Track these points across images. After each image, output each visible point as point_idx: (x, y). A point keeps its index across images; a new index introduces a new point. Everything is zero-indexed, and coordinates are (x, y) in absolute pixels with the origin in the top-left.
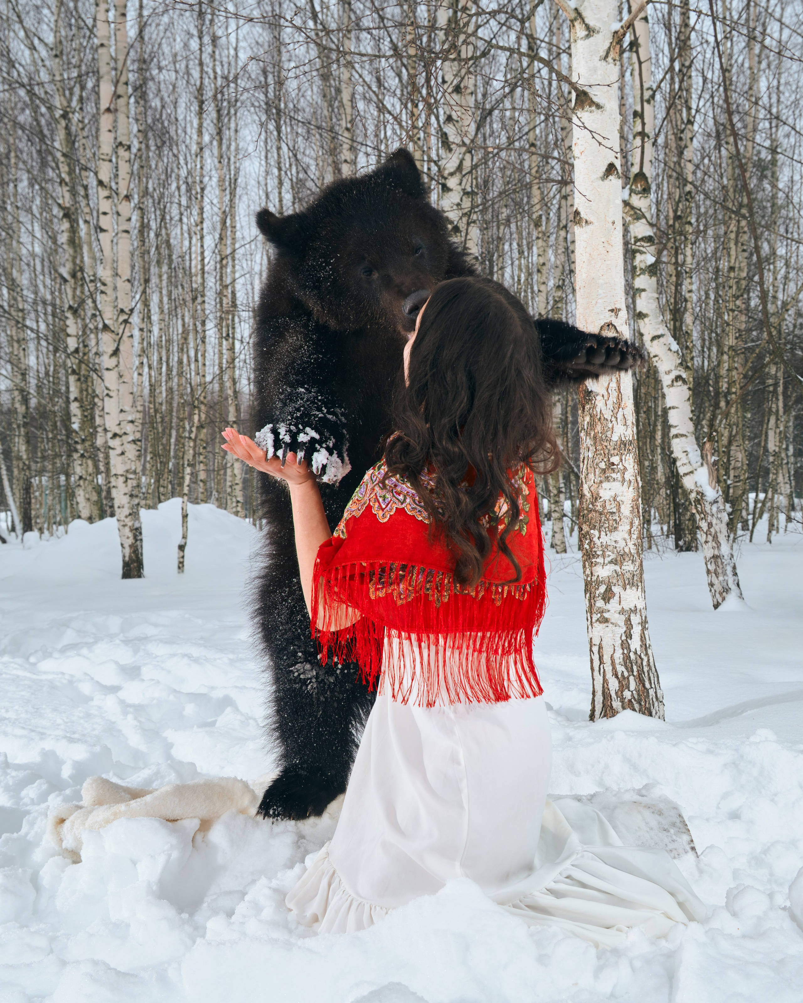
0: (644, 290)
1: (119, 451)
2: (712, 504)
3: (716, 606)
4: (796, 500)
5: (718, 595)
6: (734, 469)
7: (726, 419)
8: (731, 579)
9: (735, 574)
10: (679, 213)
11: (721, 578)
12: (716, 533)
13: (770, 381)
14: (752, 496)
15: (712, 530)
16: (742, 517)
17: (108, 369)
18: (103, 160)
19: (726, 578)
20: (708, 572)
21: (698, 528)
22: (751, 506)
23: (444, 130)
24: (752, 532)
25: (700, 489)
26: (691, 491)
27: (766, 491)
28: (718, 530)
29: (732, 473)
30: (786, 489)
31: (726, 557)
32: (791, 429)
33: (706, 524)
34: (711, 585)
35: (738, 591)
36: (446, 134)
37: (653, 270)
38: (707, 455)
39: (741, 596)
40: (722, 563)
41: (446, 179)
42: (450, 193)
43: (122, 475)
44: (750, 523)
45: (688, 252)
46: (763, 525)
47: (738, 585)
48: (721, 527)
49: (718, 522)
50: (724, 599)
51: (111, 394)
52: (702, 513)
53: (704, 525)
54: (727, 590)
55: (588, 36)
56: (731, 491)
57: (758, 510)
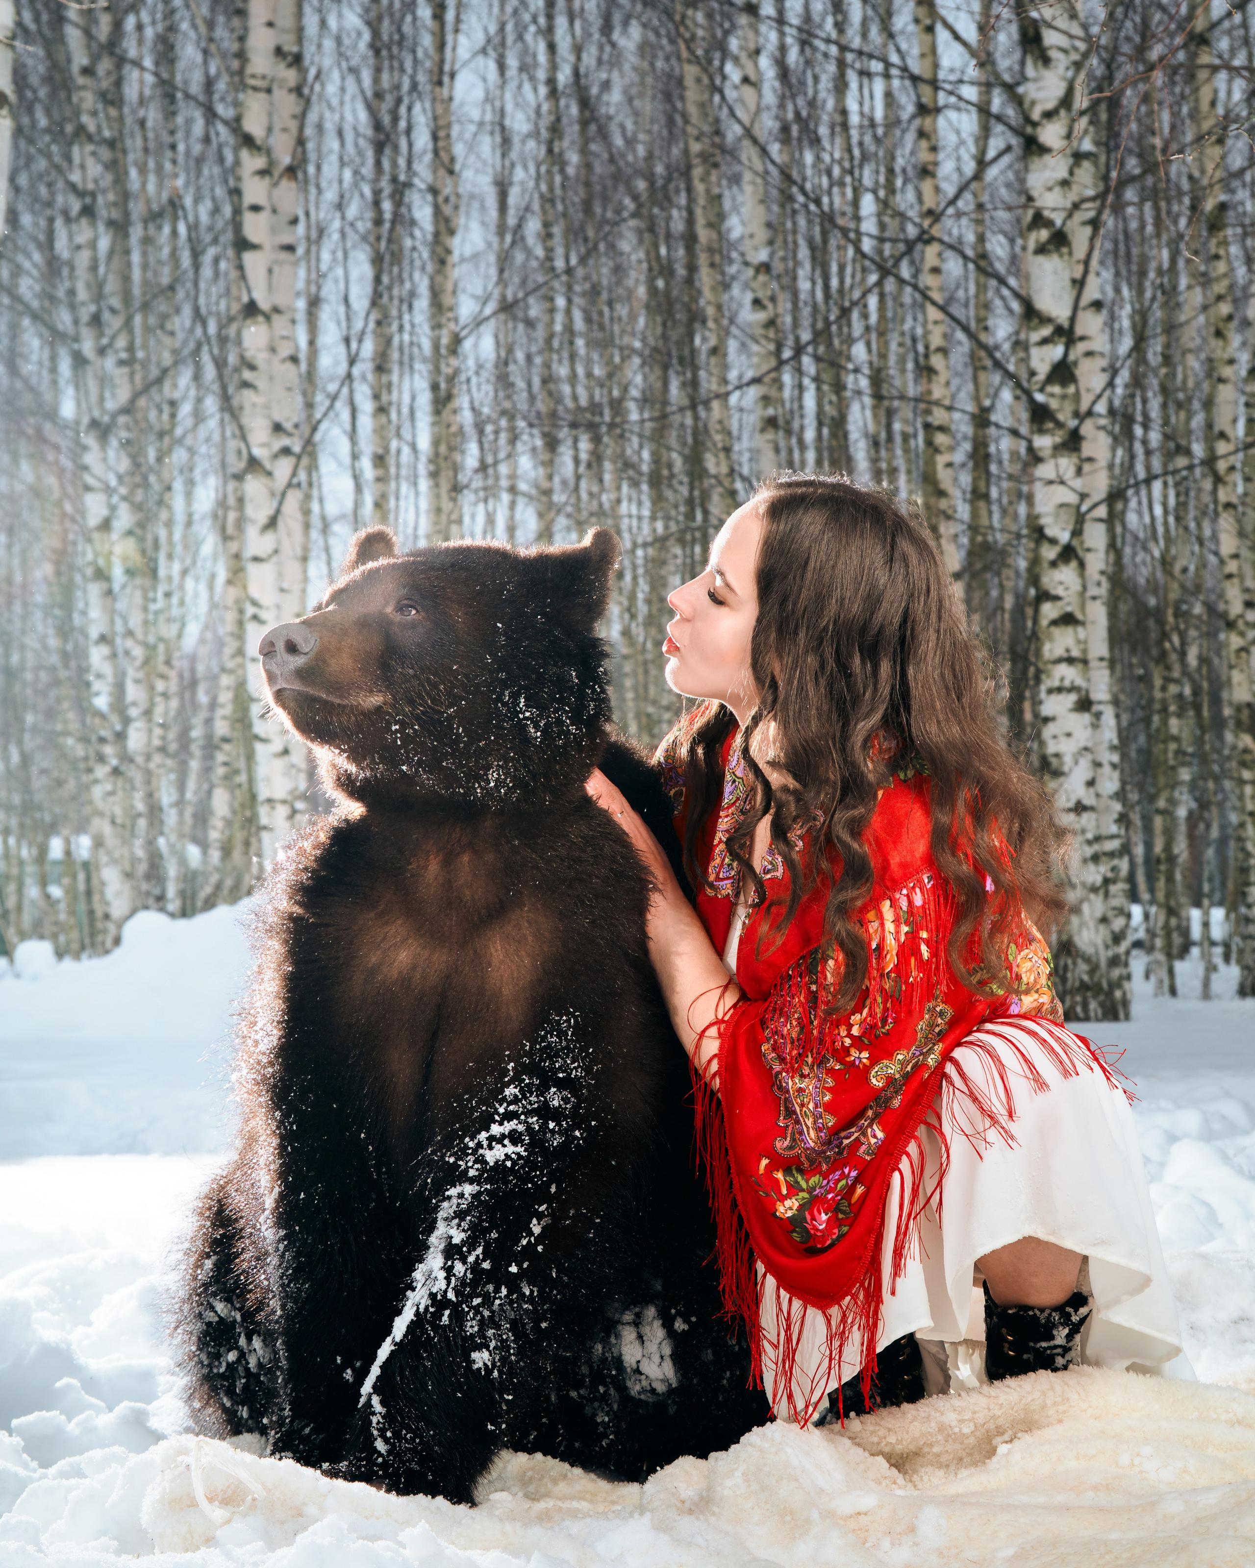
1: (277, 746)
17: (256, 559)
41: (1035, 125)
42: (1047, 158)
43: (284, 802)
51: (263, 615)
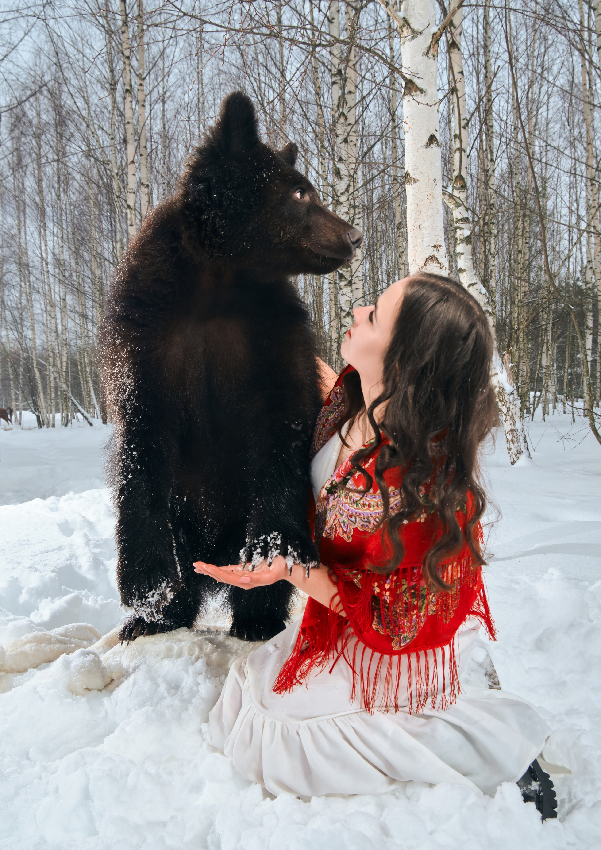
0: (463, 254)
2: (509, 395)
3: (513, 463)
4: (558, 396)
5: (514, 456)
6: (522, 376)
7: (517, 345)
8: (522, 445)
9: (526, 442)
10: (486, 221)
11: (516, 444)
12: (512, 414)
13: (544, 323)
14: (532, 394)
15: (510, 412)
16: (526, 406)
18: (130, 192)
19: (519, 444)
20: (507, 440)
21: (500, 411)
22: (532, 400)
23: (338, 166)
24: (533, 415)
25: (501, 386)
26: (496, 387)
27: (541, 391)
28: (514, 413)
29: (520, 379)
30: (553, 389)
31: (519, 431)
32: (555, 354)
33: (506, 409)
34: (510, 449)
35: (527, 453)
36: (338, 169)
37: (468, 240)
38: (506, 363)
39: (529, 456)
40: (517, 435)
42: (342, 206)
44: (532, 409)
45: (492, 241)
46: (539, 410)
47: (528, 449)
48: (516, 411)
49: (514, 407)
50: (518, 458)
52: (503, 401)
53: (504, 409)
54: (520, 452)
55: (413, 38)
56: (520, 390)
57: (536, 402)
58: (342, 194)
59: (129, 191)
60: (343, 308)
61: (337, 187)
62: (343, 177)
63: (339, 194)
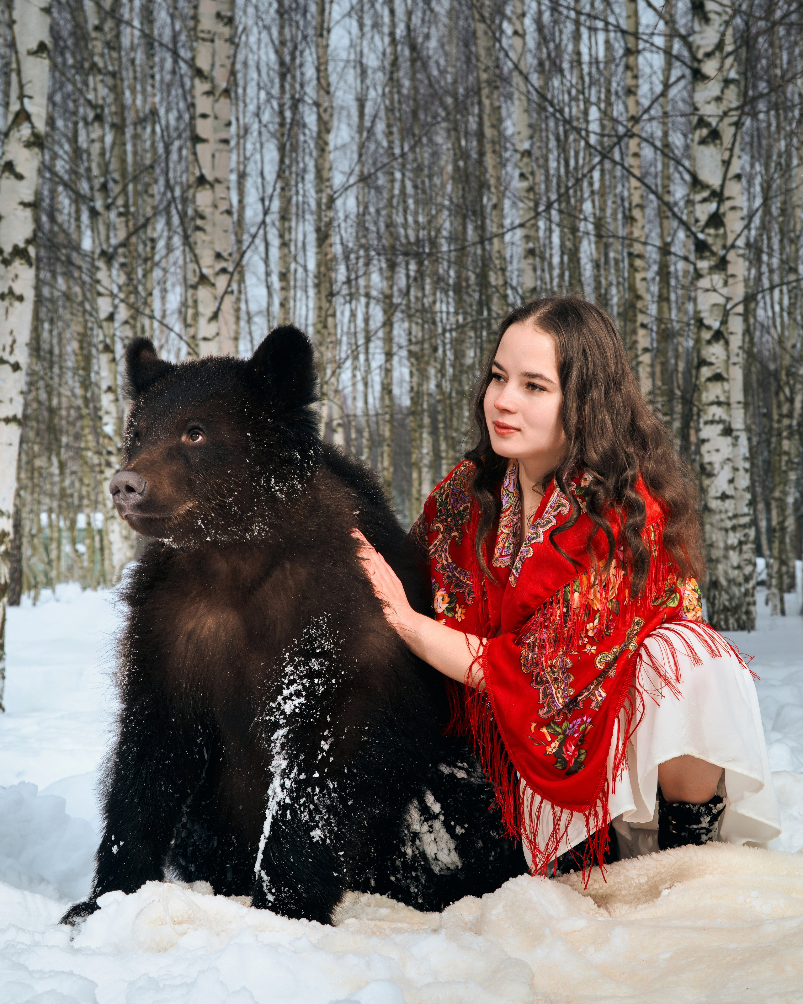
17: (205, 339)
41: (699, 61)
42: (707, 83)
58: (708, 55)
59: (202, 35)
60: (706, 322)
61: (696, 39)
62: (712, 16)
63: (700, 55)
